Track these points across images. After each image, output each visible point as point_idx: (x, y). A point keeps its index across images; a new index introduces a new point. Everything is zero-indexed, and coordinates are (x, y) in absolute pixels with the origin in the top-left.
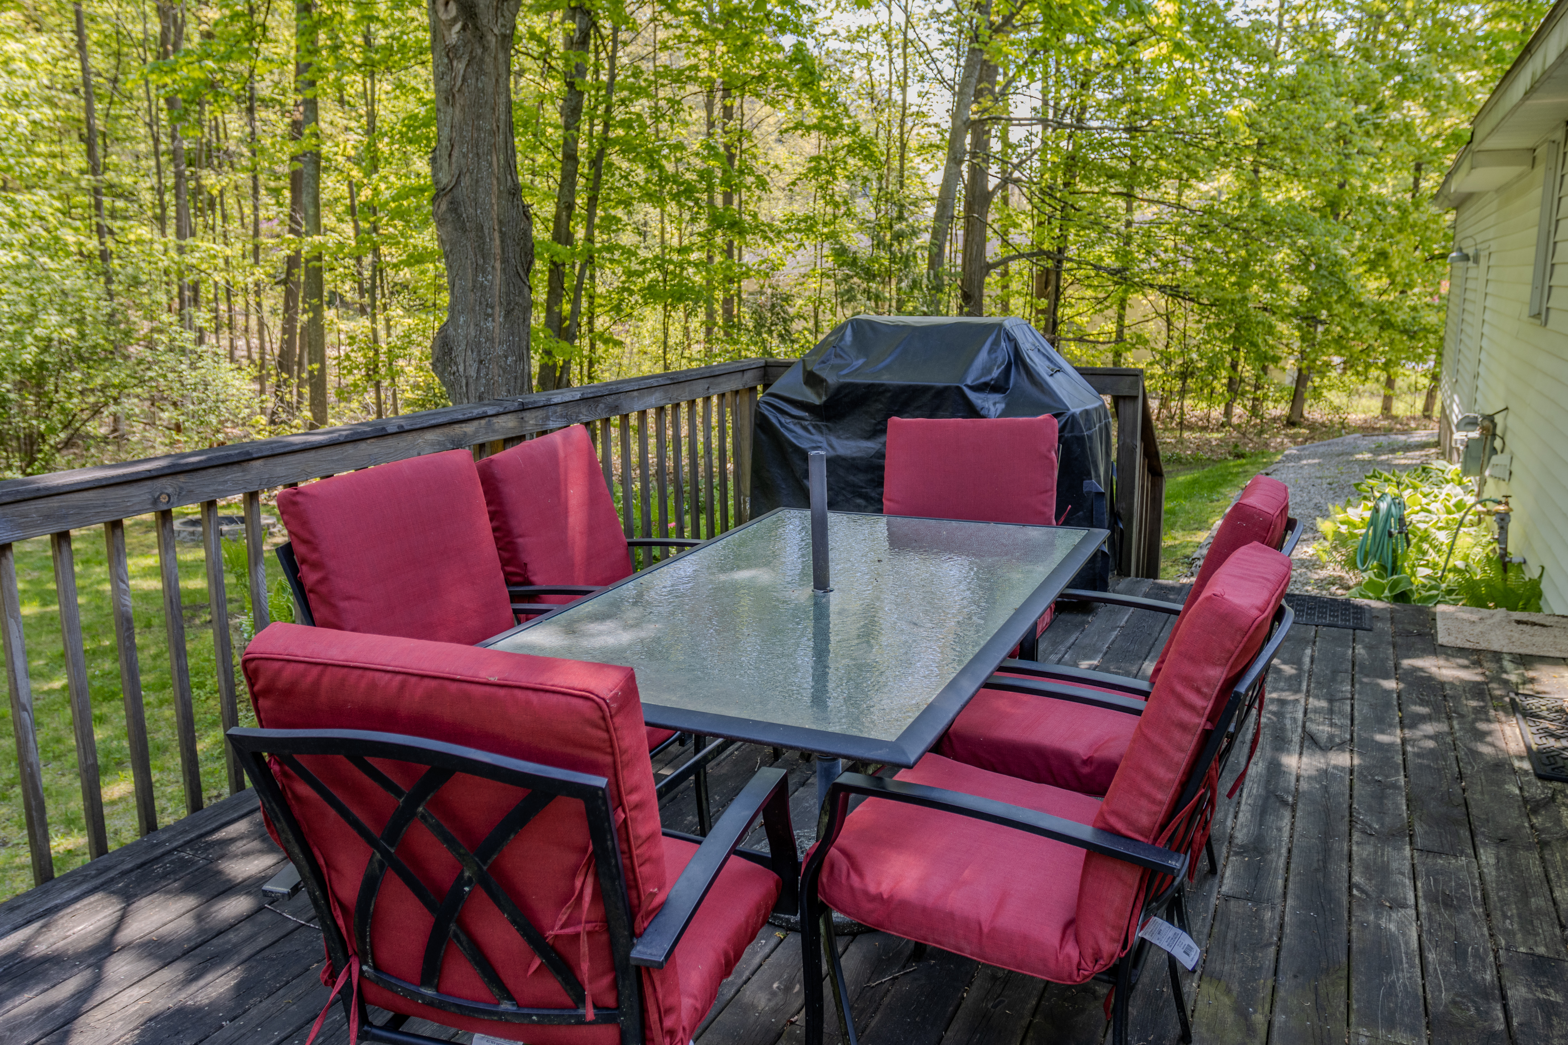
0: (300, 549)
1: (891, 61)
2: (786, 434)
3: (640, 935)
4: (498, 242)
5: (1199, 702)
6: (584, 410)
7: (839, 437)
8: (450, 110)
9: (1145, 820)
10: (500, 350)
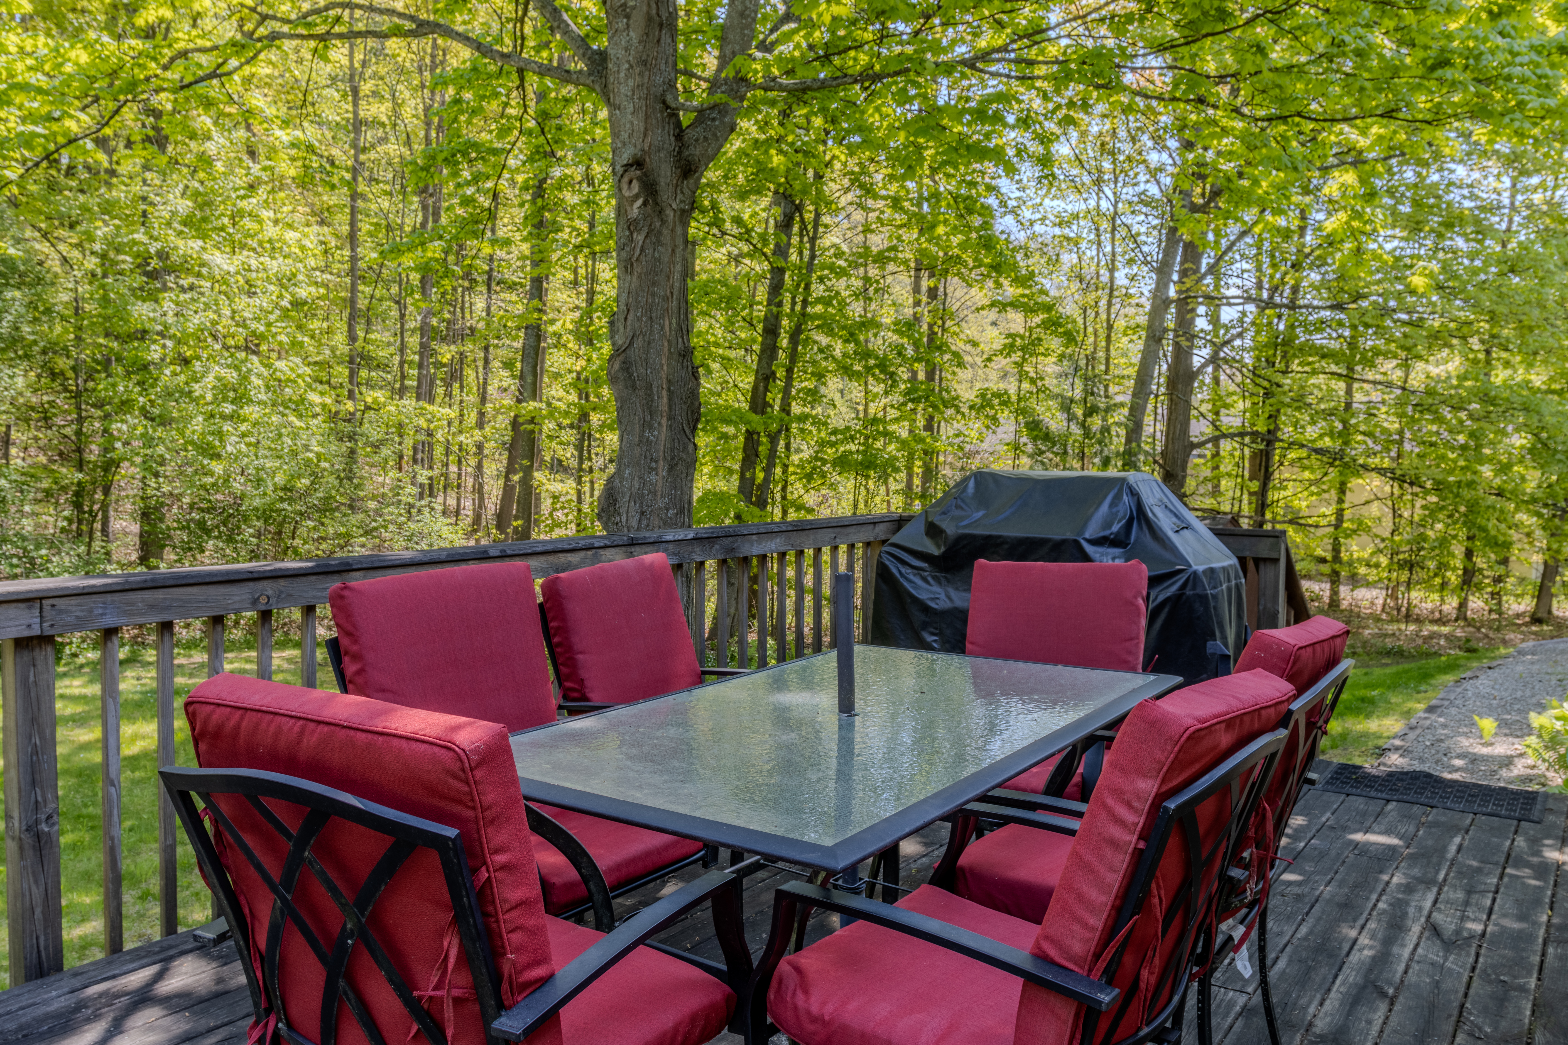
0: (345, 642)
1: (1099, 244)
2: (906, 584)
3: (509, 1008)
4: (665, 400)
5: (1129, 817)
6: (698, 550)
7: (957, 589)
8: (628, 277)
9: (1078, 948)
10: (661, 503)
